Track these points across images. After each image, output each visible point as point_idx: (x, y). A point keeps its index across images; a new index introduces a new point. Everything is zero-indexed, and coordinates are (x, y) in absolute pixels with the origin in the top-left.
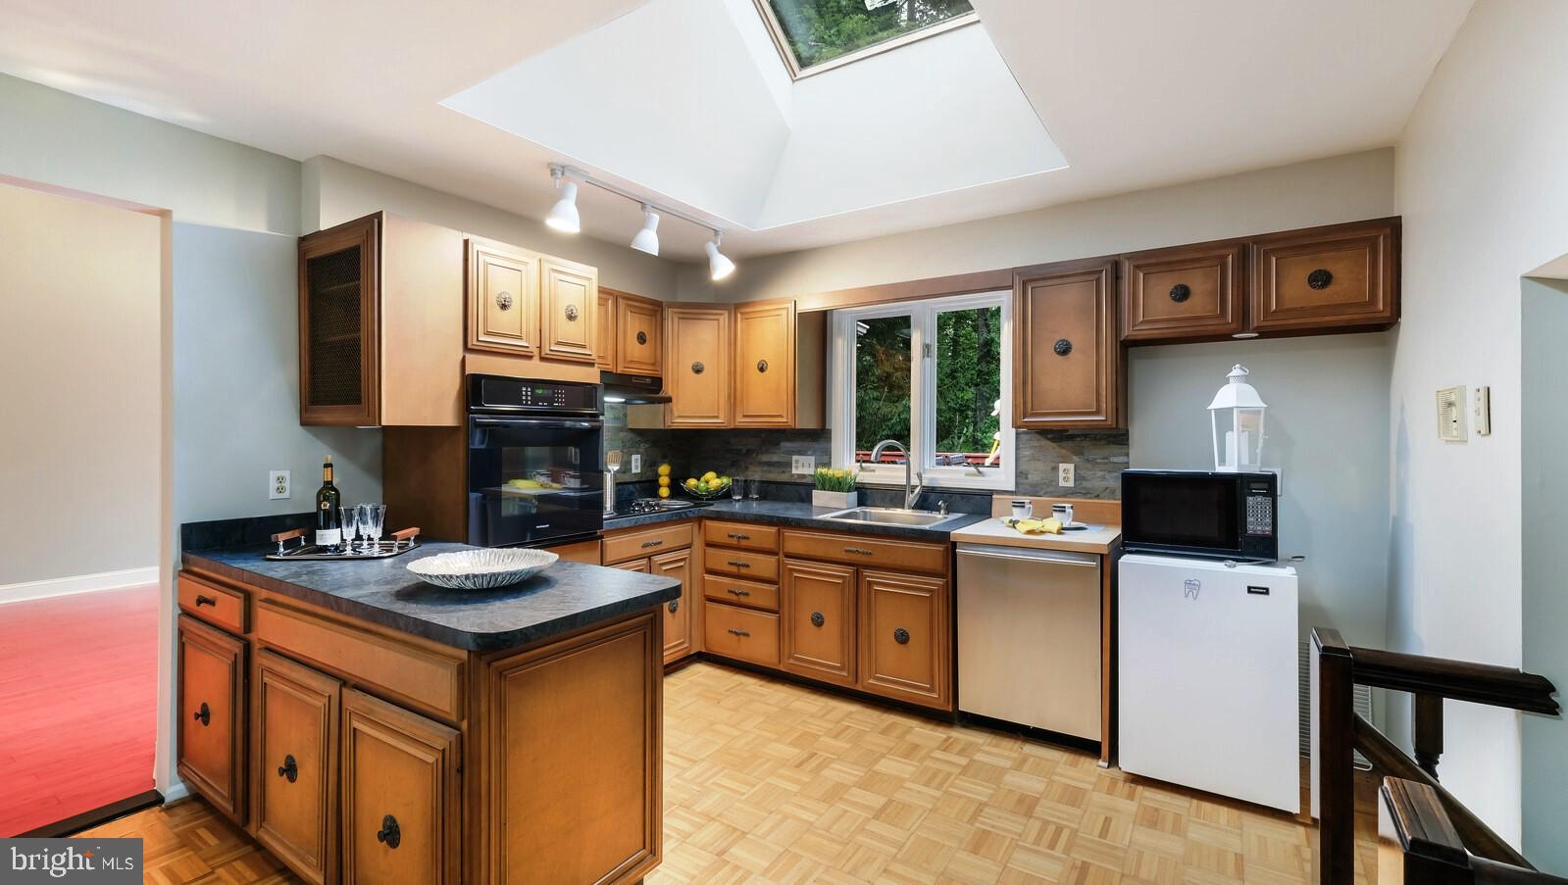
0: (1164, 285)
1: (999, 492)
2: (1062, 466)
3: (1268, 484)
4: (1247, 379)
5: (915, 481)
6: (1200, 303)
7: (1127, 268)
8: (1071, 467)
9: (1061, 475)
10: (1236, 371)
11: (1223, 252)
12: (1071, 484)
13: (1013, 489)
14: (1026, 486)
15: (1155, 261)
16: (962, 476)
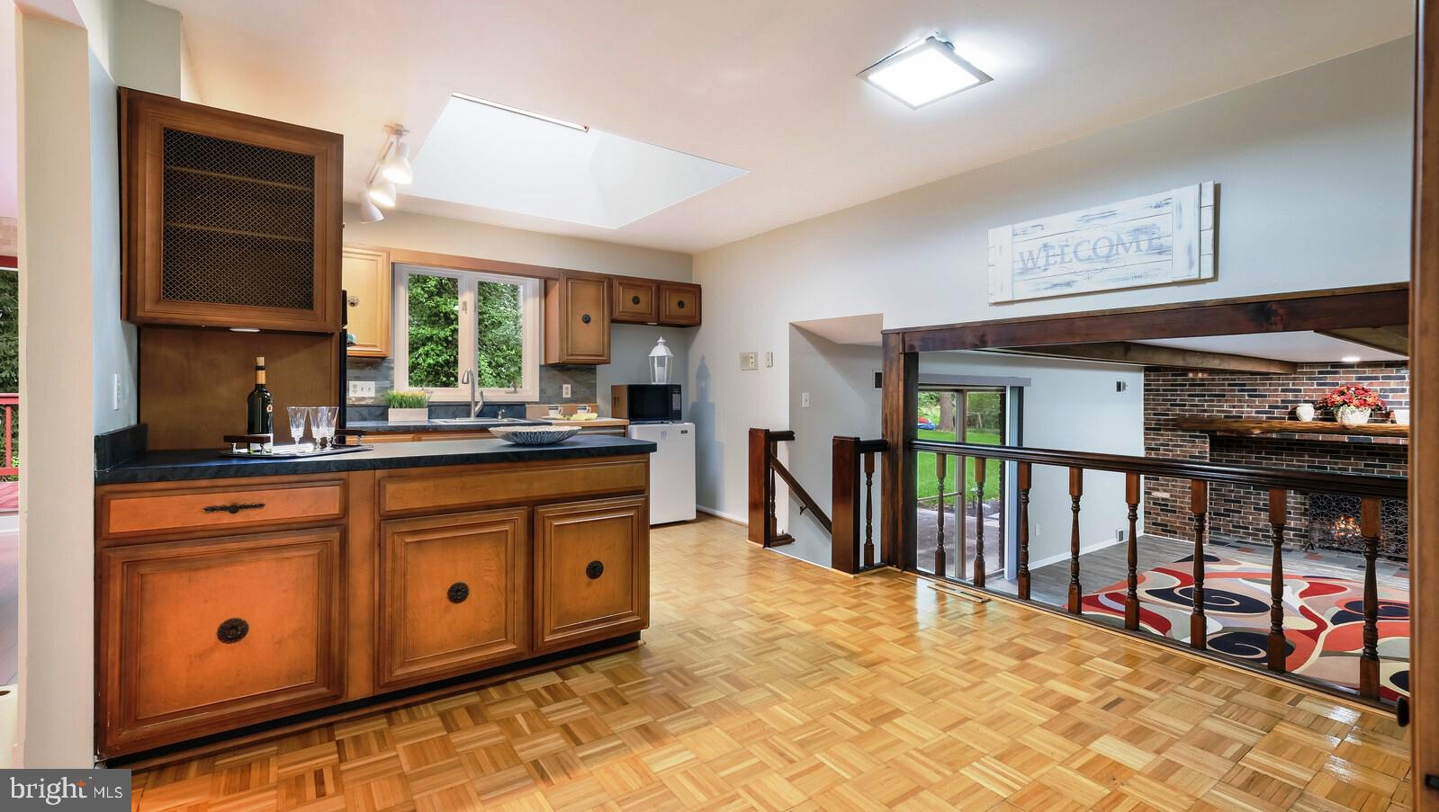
0: (631, 295)
1: (529, 403)
2: (565, 386)
3: (677, 388)
4: (665, 344)
5: (478, 398)
6: (642, 307)
7: (616, 283)
8: (569, 386)
9: (564, 391)
10: (661, 340)
11: (650, 284)
12: (569, 396)
13: (538, 400)
14: (548, 398)
15: (629, 283)
16: (503, 393)
